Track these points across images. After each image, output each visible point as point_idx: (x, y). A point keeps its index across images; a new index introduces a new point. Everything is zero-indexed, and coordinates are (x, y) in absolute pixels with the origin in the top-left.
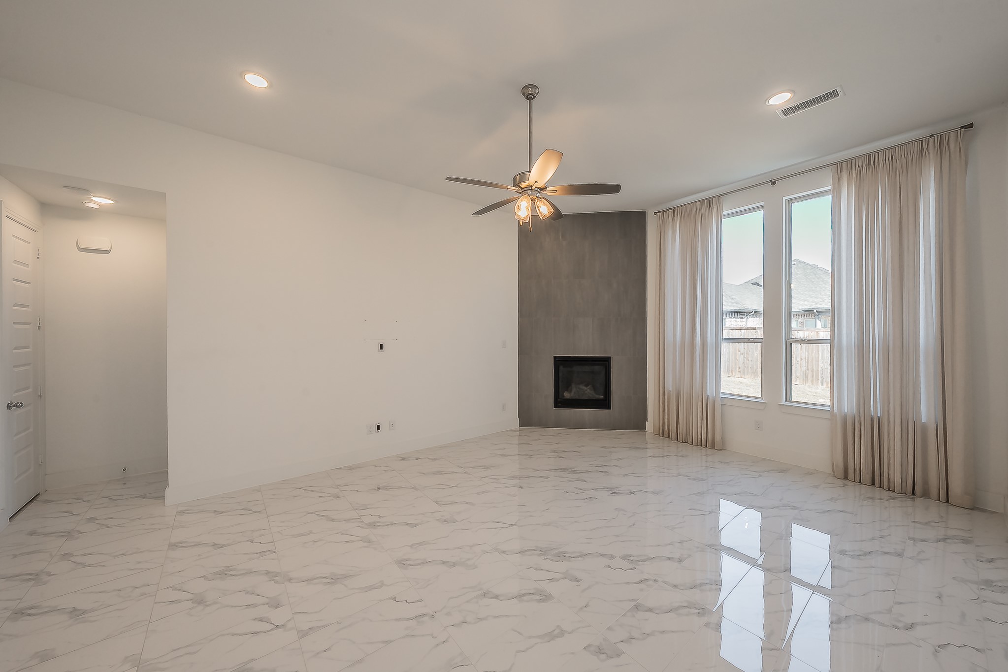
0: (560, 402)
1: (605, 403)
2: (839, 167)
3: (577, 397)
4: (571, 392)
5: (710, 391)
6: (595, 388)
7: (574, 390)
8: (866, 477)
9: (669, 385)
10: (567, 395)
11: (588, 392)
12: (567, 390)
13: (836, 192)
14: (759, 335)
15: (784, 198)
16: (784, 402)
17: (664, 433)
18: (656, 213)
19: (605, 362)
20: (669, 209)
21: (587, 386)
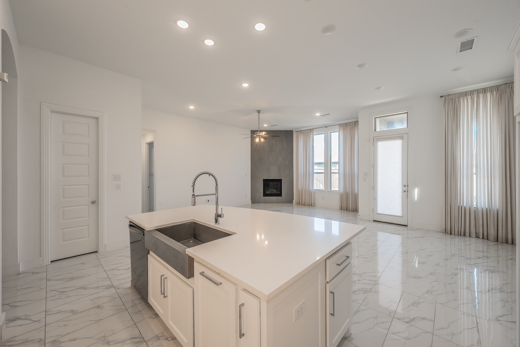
0: (265, 195)
1: (280, 195)
2: (340, 125)
3: (271, 193)
4: (269, 191)
5: (311, 189)
6: (277, 190)
7: (270, 190)
8: (345, 209)
9: (300, 188)
10: (267, 192)
11: (275, 191)
12: (267, 191)
13: (339, 132)
14: (323, 171)
15: (329, 132)
16: (329, 190)
17: (298, 203)
18: (296, 132)
19: (280, 181)
20: (300, 131)
21: (274, 189)
